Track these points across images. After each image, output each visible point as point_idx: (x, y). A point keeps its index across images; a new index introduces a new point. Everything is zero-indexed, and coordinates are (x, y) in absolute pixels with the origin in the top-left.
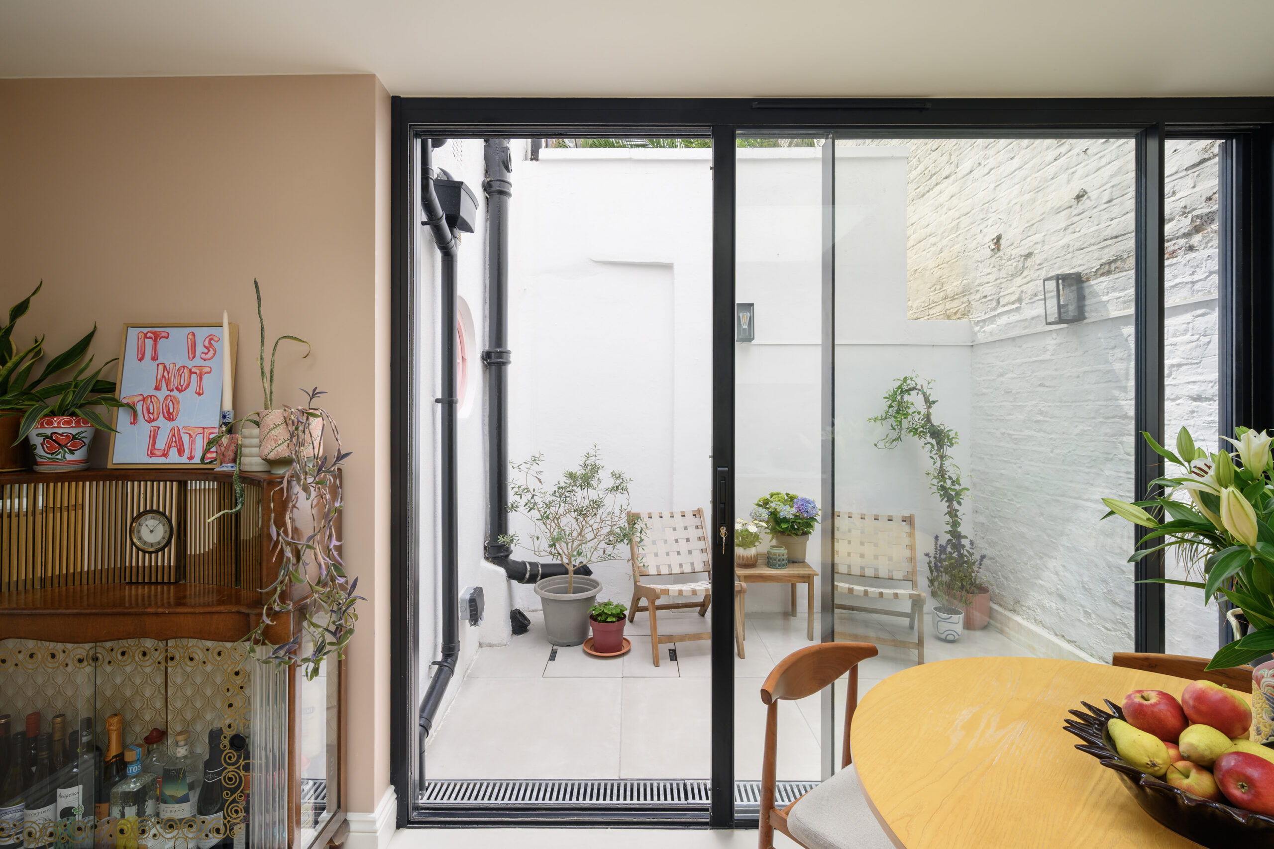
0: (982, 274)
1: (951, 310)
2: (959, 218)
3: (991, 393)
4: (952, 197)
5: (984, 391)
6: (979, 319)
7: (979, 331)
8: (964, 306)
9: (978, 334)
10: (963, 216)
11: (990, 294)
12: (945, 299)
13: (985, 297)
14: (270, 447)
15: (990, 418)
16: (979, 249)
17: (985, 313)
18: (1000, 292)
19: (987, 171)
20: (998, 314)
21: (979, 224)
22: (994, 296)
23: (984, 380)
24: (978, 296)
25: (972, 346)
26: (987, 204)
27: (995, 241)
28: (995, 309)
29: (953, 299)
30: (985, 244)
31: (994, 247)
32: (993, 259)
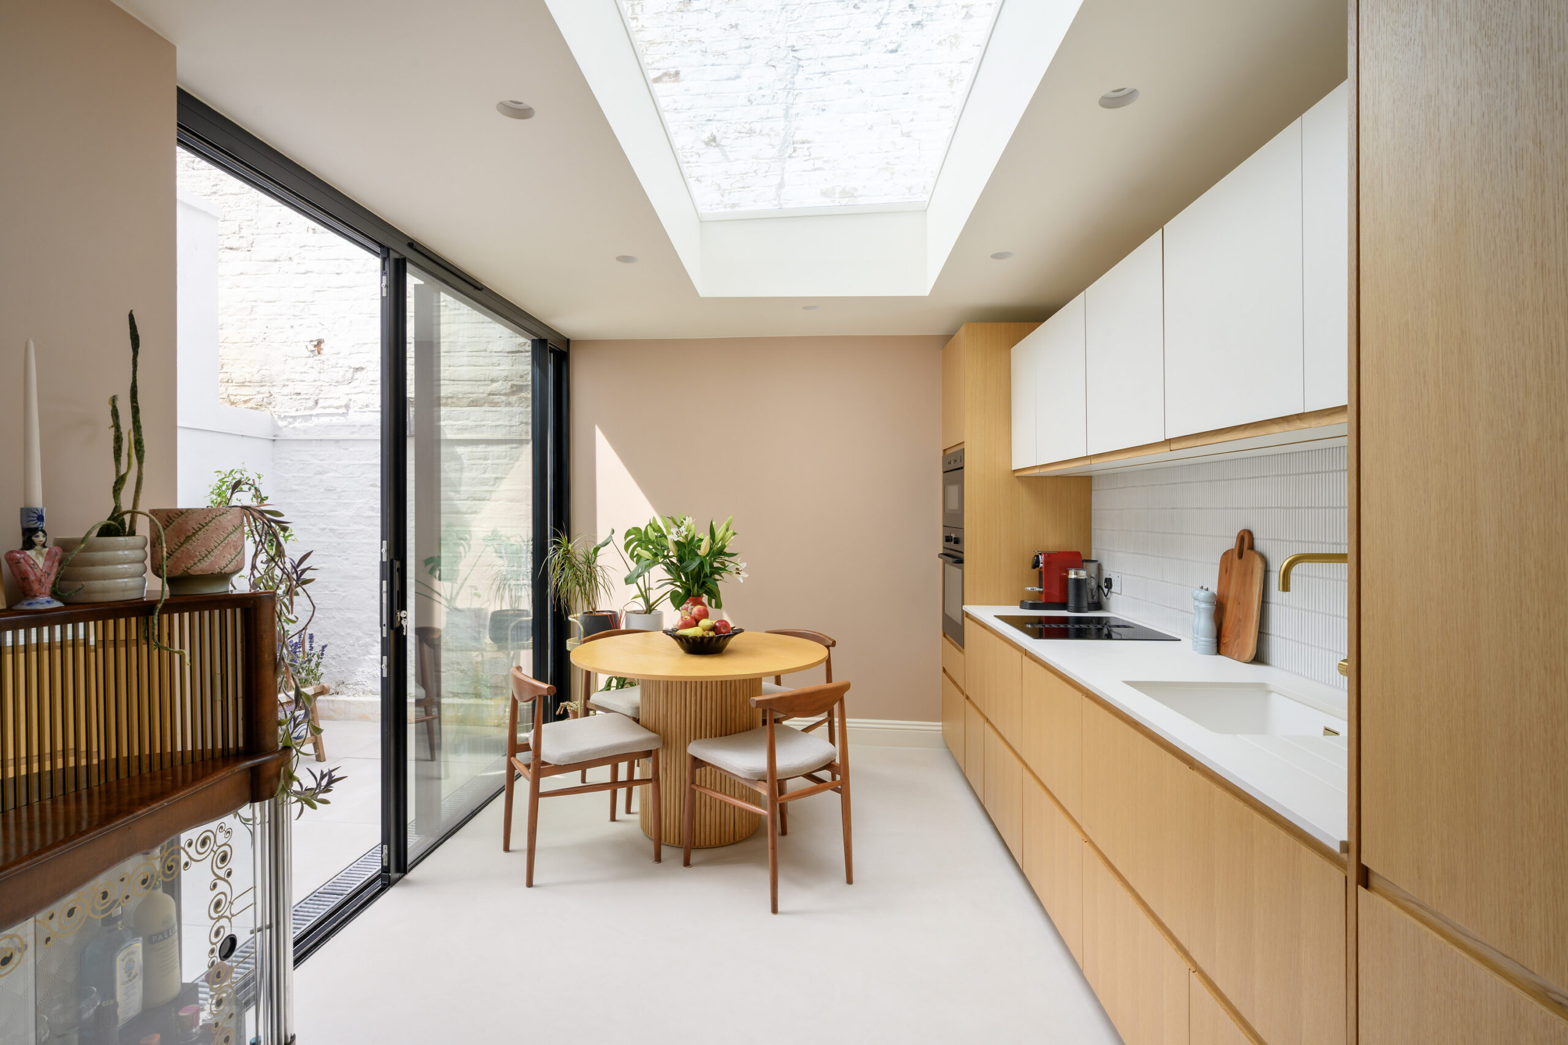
0: (292, 370)
1: (238, 397)
2: (255, 301)
3: (306, 490)
4: (241, 274)
5: (295, 487)
6: (287, 414)
7: (286, 426)
8: (261, 396)
9: (284, 429)
10: (261, 301)
11: (304, 392)
12: (227, 382)
13: (299, 394)
14: (229, 556)
15: (303, 514)
16: (289, 344)
17: (297, 410)
18: (320, 394)
19: (303, 271)
20: (317, 414)
21: (289, 319)
22: (311, 396)
23: (294, 477)
24: (286, 391)
25: (274, 440)
26: (303, 304)
27: (316, 343)
28: (311, 408)
29: (242, 385)
30: (299, 342)
31: (313, 349)
32: (311, 360)
